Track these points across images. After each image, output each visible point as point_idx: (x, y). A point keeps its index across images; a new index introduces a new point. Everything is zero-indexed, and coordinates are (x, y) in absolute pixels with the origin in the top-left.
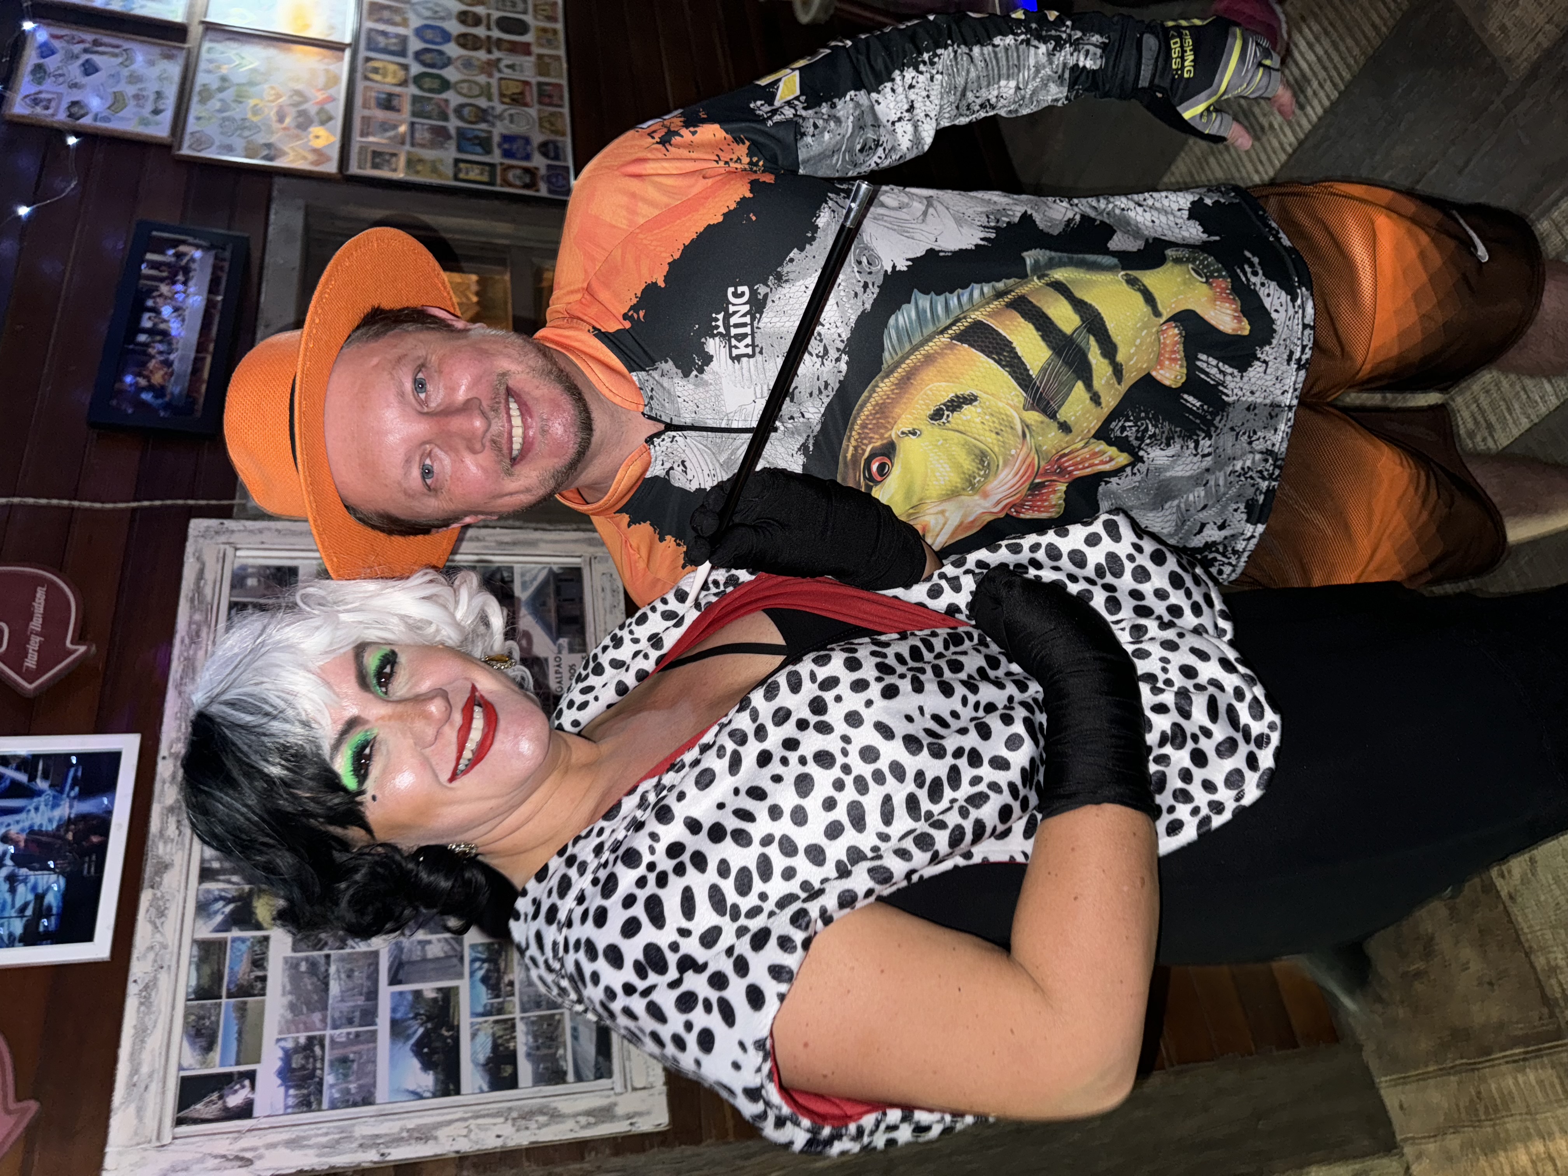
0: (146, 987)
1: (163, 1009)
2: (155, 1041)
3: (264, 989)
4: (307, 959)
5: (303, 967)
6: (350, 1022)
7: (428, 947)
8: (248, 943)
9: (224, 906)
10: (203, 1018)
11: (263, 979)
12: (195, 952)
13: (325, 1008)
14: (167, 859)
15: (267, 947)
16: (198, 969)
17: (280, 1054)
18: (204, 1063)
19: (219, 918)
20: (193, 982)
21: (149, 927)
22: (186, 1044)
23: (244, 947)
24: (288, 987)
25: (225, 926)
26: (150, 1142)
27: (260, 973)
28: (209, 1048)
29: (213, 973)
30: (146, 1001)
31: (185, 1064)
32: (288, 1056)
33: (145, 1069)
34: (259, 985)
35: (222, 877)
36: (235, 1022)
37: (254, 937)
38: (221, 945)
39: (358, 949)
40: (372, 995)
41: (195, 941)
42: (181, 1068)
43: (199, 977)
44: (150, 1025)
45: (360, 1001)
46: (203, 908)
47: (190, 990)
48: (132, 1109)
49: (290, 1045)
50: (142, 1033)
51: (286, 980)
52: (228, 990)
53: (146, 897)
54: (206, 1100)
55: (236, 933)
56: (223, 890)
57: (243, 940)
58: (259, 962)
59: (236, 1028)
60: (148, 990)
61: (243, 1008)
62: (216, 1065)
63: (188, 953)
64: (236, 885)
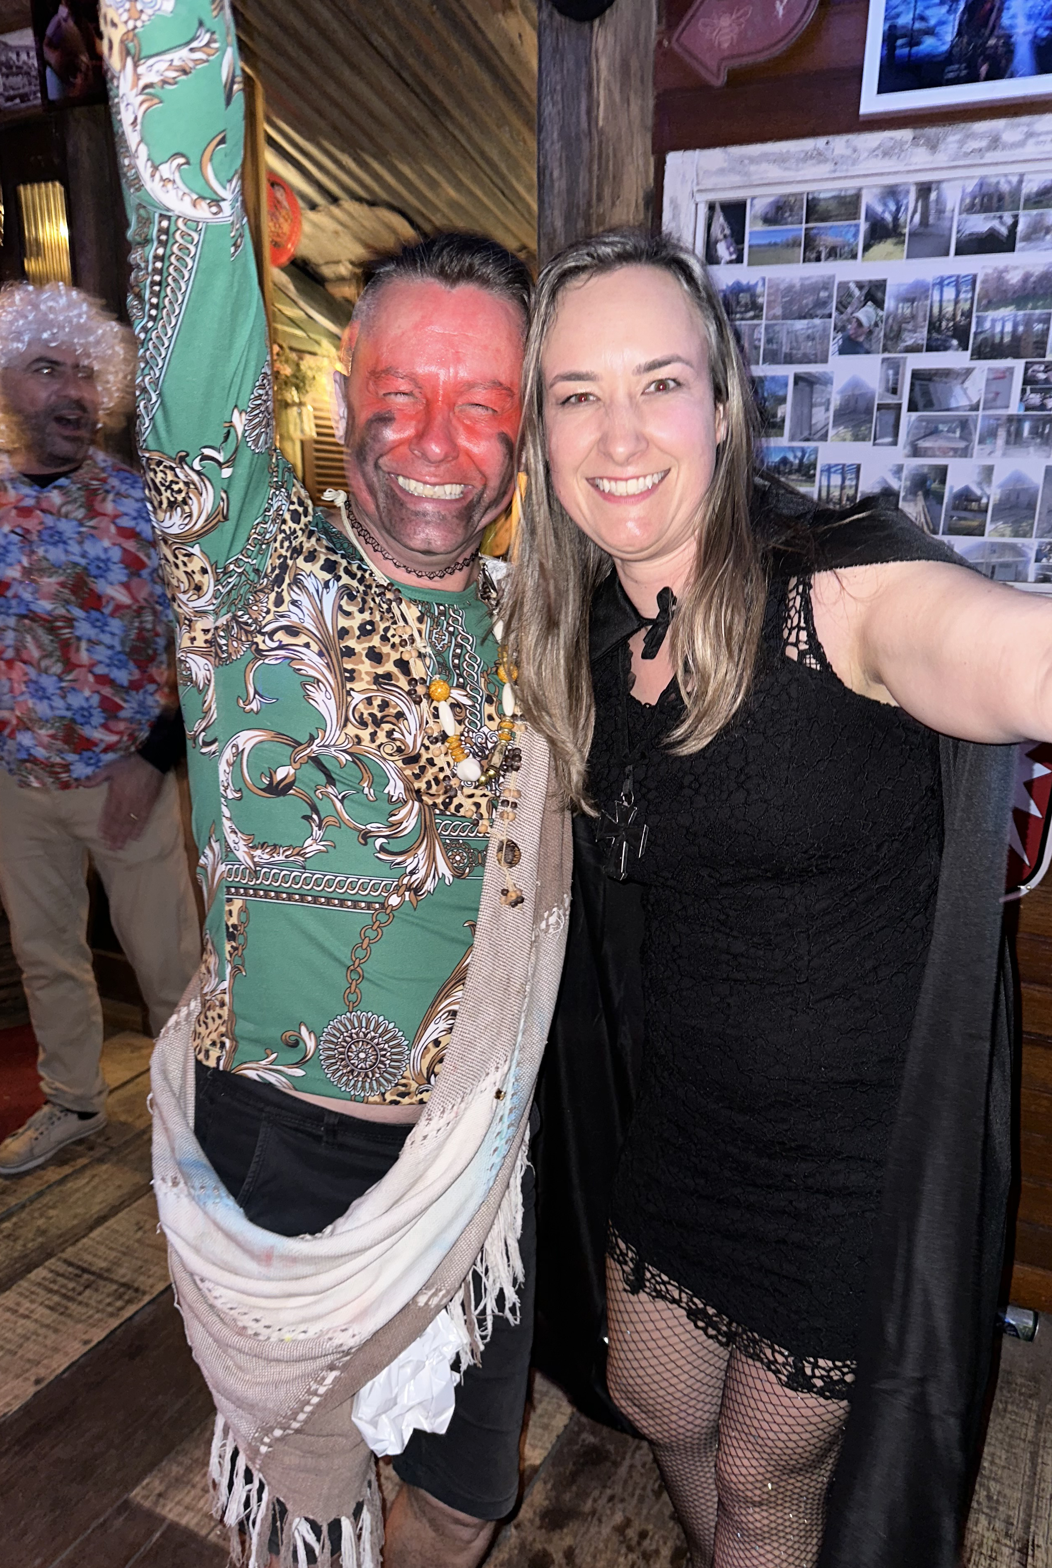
0: (820, 154)
1: (801, 173)
2: (774, 172)
3: (810, 261)
4: (830, 297)
5: (823, 294)
6: (769, 341)
7: (823, 408)
8: (852, 240)
9: (890, 212)
10: (791, 210)
11: (818, 259)
12: (851, 192)
13: (785, 317)
14: (942, 147)
15: (846, 258)
16: (834, 197)
17: (752, 282)
18: (754, 218)
19: (879, 209)
20: (822, 196)
21: (875, 144)
22: (771, 199)
23: (850, 237)
24: (807, 282)
25: (871, 216)
26: (698, 184)
27: (823, 256)
28: (767, 220)
29: (829, 211)
30: (808, 157)
31: (756, 202)
32: (750, 289)
33: (753, 168)
34: (814, 255)
35: (920, 204)
36: (784, 239)
37: (857, 245)
38: (855, 215)
39: (831, 343)
40: (789, 360)
41: (860, 189)
42: (753, 198)
43: (825, 199)
44: (787, 165)
45: (785, 349)
46: (892, 193)
47: (816, 195)
48: (724, 165)
49: (759, 290)
50: (781, 160)
51: (813, 280)
52: (812, 228)
53: (906, 134)
54: (726, 226)
55: (863, 226)
56: (907, 209)
57: (856, 235)
58: (834, 253)
59: (778, 240)
60: (819, 157)
61: (795, 244)
62: (752, 227)
63: (849, 186)
64: (911, 219)
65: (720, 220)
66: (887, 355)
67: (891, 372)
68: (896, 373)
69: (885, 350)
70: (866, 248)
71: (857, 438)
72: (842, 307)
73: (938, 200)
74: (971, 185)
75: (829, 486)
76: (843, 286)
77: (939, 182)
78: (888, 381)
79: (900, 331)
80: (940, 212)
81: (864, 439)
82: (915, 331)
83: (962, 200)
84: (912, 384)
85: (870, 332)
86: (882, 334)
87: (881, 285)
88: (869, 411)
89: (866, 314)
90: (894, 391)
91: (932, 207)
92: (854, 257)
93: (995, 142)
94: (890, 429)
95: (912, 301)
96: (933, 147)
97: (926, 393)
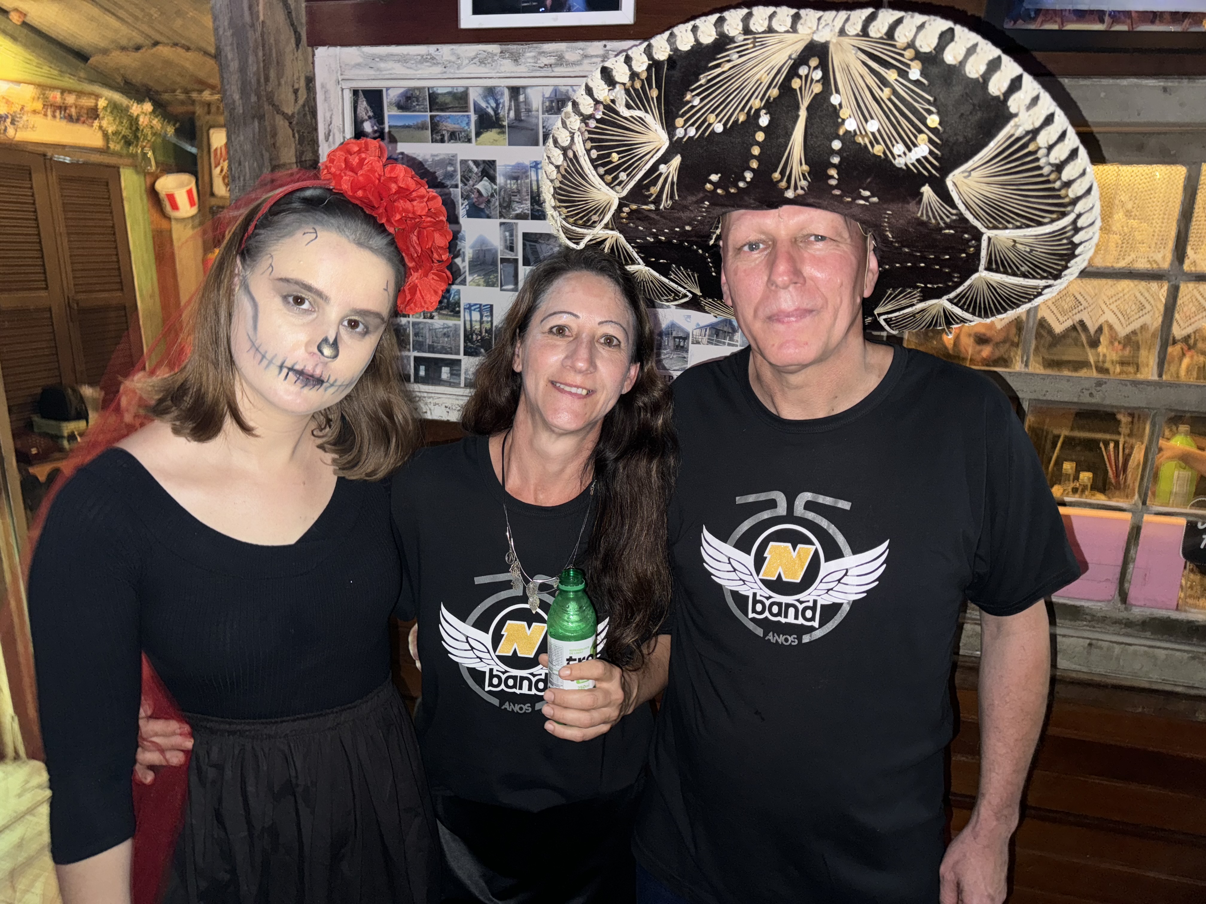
0: (433, 58)
1: (420, 72)
2: (399, 69)
3: (437, 141)
4: (455, 171)
5: (450, 169)
8: (466, 128)
9: (492, 108)
10: (417, 101)
11: (442, 141)
12: (461, 90)
14: (522, 60)
15: (463, 142)
16: (449, 93)
18: (390, 104)
19: (483, 105)
20: (440, 91)
21: (473, 54)
22: (401, 91)
23: (464, 125)
24: (437, 158)
25: (479, 110)
26: (342, 75)
27: (446, 138)
28: (401, 107)
29: (446, 104)
30: (424, 59)
31: (390, 91)
33: (382, 65)
34: (439, 138)
35: (513, 103)
36: (415, 123)
37: (470, 132)
38: (464, 108)
41: (467, 88)
42: (388, 89)
43: (443, 95)
44: (408, 65)
46: (491, 92)
47: (435, 89)
48: (360, 60)
50: (404, 60)
51: (441, 157)
52: (435, 116)
53: (494, 48)
54: (369, 108)
55: (473, 118)
56: (504, 106)
57: (468, 124)
58: (454, 136)
59: (411, 124)
60: (431, 60)
61: (423, 127)
62: (389, 112)
63: (459, 84)
64: (508, 115)
65: (363, 104)
66: (503, 220)
67: (507, 234)
68: (511, 235)
69: (501, 216)
70: (478, 134)
71: (488, 284)
72: (465, 179)
73: (526, 102)
74: (548, 92)
75: (471, 321)
76: (464, 162)
77: (524, 88)
78: (506, 240)
79: (510, 202)
80: (529, 111)
81: (493, 285)
82: (520, 203)
83: (543, 103)
84: (524, 245)
85: (489, 201)
86: (497, 204)
87: (492, 163)
88: (494, 263)
89: (484, 186)
90: (511, 249)
91: (522, 107)
92: (469, 141)
93: (561, 60)
94: (512, 279)
95: (516, 178)
96: (516, 59)
97: (535, 252)
